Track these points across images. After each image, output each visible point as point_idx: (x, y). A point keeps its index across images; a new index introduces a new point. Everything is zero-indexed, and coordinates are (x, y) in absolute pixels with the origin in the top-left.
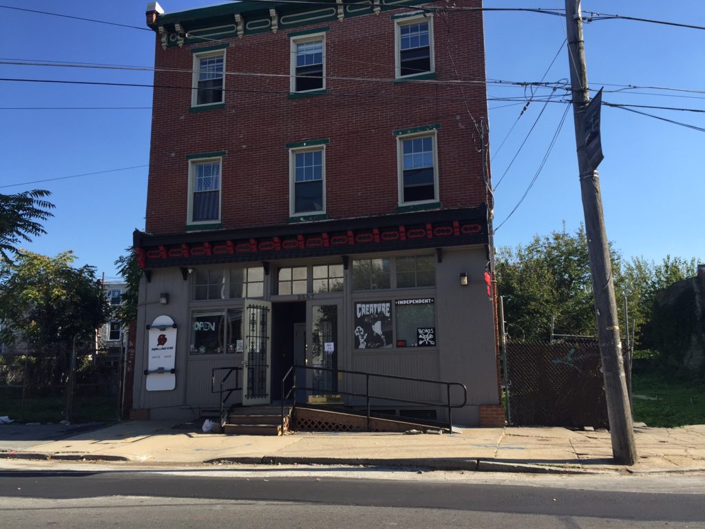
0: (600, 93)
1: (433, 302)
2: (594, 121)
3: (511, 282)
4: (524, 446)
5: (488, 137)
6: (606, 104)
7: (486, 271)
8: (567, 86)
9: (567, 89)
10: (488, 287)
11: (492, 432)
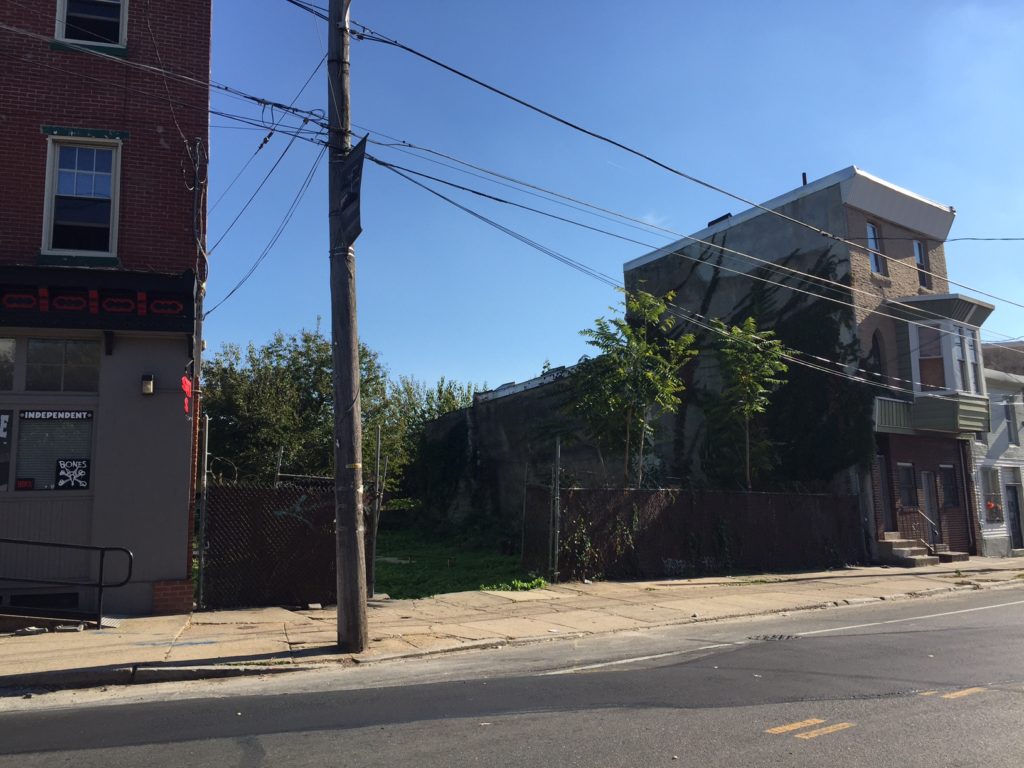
0: (364, 140)
1: (92, 417)
2: (354, 178)
3: (235, 397)
4: (214, 639)
5: (205, 171)
6: (372, 159)
7: (185, 375)
8: (323, 121)
9: (322, 125)
10: (186, 400)
11: (169, 621)
